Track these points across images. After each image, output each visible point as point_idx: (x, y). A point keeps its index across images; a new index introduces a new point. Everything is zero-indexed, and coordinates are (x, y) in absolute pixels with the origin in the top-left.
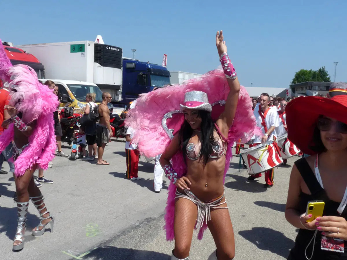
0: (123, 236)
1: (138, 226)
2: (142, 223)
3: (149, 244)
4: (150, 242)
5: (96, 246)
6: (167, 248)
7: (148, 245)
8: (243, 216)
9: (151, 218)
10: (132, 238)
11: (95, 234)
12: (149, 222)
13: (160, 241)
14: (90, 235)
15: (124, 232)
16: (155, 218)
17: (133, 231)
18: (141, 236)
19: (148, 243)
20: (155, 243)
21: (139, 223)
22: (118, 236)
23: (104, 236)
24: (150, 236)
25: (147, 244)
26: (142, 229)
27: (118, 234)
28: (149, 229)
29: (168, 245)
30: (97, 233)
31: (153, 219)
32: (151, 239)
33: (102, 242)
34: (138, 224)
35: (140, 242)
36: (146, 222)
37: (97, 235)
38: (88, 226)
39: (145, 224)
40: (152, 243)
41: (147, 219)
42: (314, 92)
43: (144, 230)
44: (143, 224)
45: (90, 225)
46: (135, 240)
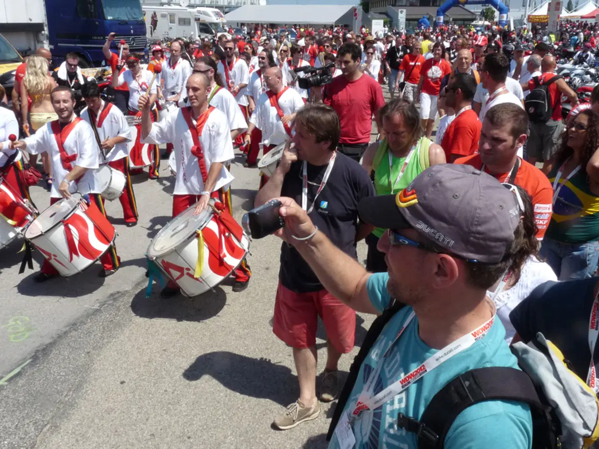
0: (74, 332)
1: (97, 310)
2: (104, 305)
3: (117, 340)
4: (119, 336)
5: (28, 357)
6: (146, 343)
7: (115, 342)
8: (267, 269)
9: (118, 292)
10: (89, 333)
11: (26, 336)
12: (115, 300)
13: (134, 331)
14: (15, 338)
15: (74, 324)
16: (126, 291)
17: (89, 321)
18: (104, 328)
19: (115, 337)
20: (127, 337)
21: (99, 305)
22: (65, 333)
23: (41, 337)
24: (119, 325)
25: (114, 340)
26: (105, 316)
27: (65, 330)
28: (117, 312)
29: (148, 337)
30: (27, 334)
31: (122, 294)
32: (120, 331)
33: (38, 349)
34: (96, 306)
35: (102, 338)
36: (111, 300)
37: (29, 337)
38: (11, 322)
39: (109, 304)
40: (122, 338)
41: (112, 295)
42: (400, 10)
43: (108, 316)
44: (106, 305)
45: (15, 320)
46: (94, 336)
